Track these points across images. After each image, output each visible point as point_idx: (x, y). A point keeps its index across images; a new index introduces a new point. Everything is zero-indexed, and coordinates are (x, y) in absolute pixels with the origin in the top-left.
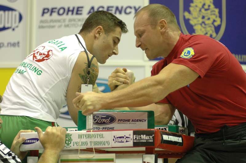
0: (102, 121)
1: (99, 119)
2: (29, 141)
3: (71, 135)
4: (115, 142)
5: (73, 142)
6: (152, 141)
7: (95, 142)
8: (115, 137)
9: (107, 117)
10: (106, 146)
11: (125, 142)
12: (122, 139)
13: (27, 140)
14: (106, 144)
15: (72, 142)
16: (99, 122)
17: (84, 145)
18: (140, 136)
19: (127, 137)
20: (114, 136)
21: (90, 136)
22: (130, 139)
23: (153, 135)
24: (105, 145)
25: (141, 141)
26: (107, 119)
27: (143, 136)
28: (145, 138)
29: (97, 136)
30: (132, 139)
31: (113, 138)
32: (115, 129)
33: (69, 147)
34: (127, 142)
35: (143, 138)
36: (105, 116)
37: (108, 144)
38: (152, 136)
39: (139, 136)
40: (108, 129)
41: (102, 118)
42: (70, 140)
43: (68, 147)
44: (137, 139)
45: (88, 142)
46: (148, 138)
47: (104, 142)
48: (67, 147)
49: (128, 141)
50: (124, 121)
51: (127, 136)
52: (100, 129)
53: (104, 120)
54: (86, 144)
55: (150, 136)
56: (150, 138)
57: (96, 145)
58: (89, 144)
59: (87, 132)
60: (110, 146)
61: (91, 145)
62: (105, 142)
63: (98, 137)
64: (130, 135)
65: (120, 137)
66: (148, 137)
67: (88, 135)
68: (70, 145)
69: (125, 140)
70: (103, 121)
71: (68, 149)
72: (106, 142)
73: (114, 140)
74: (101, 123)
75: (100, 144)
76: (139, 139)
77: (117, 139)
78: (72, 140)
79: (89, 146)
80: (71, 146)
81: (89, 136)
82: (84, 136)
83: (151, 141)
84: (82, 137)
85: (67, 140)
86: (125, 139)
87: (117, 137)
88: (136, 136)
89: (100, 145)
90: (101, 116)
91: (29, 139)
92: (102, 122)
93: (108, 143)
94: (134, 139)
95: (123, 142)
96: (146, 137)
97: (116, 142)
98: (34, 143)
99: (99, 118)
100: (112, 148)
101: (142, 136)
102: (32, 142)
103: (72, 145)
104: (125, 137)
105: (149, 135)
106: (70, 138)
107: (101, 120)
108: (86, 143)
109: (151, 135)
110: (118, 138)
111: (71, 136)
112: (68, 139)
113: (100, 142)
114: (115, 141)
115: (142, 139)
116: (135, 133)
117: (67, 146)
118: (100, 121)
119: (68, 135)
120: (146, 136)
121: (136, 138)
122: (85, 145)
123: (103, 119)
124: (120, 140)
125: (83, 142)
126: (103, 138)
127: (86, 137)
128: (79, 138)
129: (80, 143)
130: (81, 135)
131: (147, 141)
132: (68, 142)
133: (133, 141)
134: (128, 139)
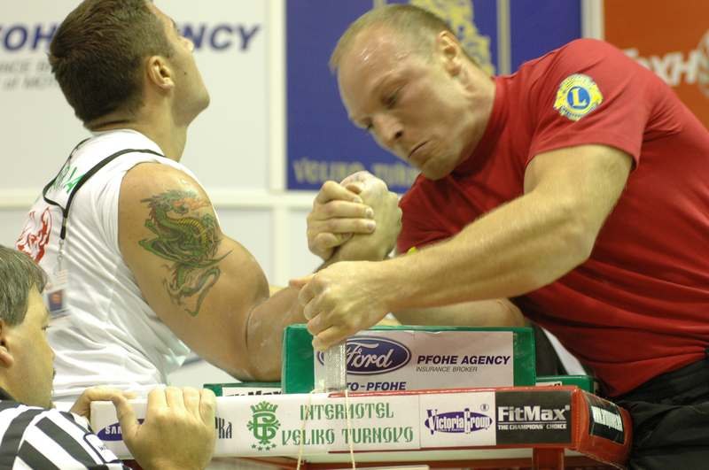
0: (366, 361)
1: (355, 355)
3: (276, 407)
4: (432, 432)
5: (284, 432)
6: (565, 427)
7: (360, 430)
8: (433, 414)
9: (383, 347)
10: (402, 443)
11: (467, 430)
12: (455, 420)
14: (402, 439)
15: (279, 433)
16: (355, 363)
17: (323, 442)
18: (522, 408)
19: (474, 415)
20: (429, 412)
21: (344, 412)
22: (487, 419)
23: (567, 407)
24: (395, 440)
25: (525, 427)
26: (383, 356)
27: (532, 409)
28: (537, 418)
29: (366, 412)
30: (491, 421)
31: (426, 416)
32: (407, 387)
33: (268, 448)
34: (474, 429)
35: (531, 419)
36: (377, 345)
37: (406, 436)
38: (563, 410)
39: (518, 410)
40: (385, 386)
41: (366, 351)
42: (273, 425)
43: (264, 450)
44: (511, 419)
45: (334, 432)
46: (550, 418)
47: (392, 430)
48: (260, 449)
49: (480, 428)
50: (437, 360)
51: (475, 411)
52: (360, 389)
53: (371, 358)
54: (327, 437)
55: (557, 411)
56: (554, 415)
57: (364, 441)
58: (340, 438)
59: (330, 396)
60: (415, 444)
61: (347, 442)
62: (395, 429)
63: (370, 416)
64: (485, 407)
65: (451, 415)
66: (550, 413)
67: (337, 406)
68: (273, 441)
69: (469, 425)
70: (370, 360)
71: (264, 454)
72: (401, 429)
73: (427, 423)
74: (362, 369)
75: (379, 437)
76: (518, 418)
77: (439, 421)
78: (278, 425)
79: (339, 444)
80: (274, 446)
81: (338, 412)
82: (323, 413)
83: (559, 427)
84: (316, 413)
85: (260, 425)
86: (469, 420)
87: (439, 413)
88: (505, 411)
89: (380, 441)
90: (363, 345)
92: (366, 366)
93: (408, 433)
94: (501, 418)
95: (462, 431)
96: (541, 413)
97: (435, 432)
99: (354, 352)
100: (422, 449)
101: (527, 409)
103: (277, 440)
104: (467, 415)
105: (552, 408)
106: (269, 418)
107: (363, 360)
108: (330, 435)
109: (561, 408)
110: (441, 416)
111: (274, 411)
112: (265, 420)
113: (380, 429)
114: (432, 427)
115: (528, 421)
116: (502, 399)
117: (262, 445)
118: (359, 361)
120: (541, 409)
121: (506, 418)
122: (326, 441)
123: (369, 356)
124: (449, 423)
125: (317, 431)
126: (388, 416)
127: (330, 413)
128: (302, 418)
129: (309, 436)
130: (312, 407)
131: (545, 427)
132: (265, 432)
133: (497, 428)
134: (478, 422)
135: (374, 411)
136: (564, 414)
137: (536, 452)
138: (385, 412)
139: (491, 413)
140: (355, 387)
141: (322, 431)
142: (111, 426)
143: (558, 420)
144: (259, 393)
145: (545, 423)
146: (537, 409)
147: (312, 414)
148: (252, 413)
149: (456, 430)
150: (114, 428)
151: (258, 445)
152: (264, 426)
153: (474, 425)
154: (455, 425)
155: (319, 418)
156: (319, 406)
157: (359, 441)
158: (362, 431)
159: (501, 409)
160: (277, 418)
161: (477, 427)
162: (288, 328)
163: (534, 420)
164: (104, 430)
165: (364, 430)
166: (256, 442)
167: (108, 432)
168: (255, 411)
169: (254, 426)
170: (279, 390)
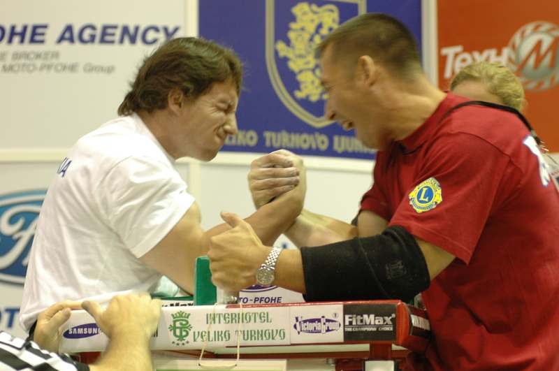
2: (82, 329)
4: (299, 333)
5: (194, 333)
6: (391, 329)
7: (248, 331)
8: (300, 319)
10: (278, 341)
11: (323, 331)
12: (315, 324)
13: (77, 328)
14: (277, 338)
15: (191, 333)
17: (222, 340)
18: (362, 316)
19: (328, 321)
20: (297, 319)
21: (237, 319)
22: (337, 324)
23: (394, 315)
24: (273, 338)
25: (364, 329)
27: (369, 316)
28: (372, 323)
29: (253, 319)
30: (340, 325)
31: (294, 322)
32: (283, 301)
33: (183, 344)
34: (328, 330)
35: (368, 323)
38: (390, 318)
39: (359, 317)
40: (267, 300)
42: (187, 328)
44: (354, 323)
45: (230, 333)
46: (382, 323)
47: (271, 332)
48: (178, 344)
49: (332, 330)
51: (329, 318)
52: (249, 302)
54: (225, 336)
55: (386, 318)
56: (384, 321)
57: (251, 339)
59: (227, 307)
60: (286, 341)
62: (273, 331)
63: (255, 321)
64: (336, 315)
65: (312, 321)
66: (381, 319)
67: (232, 314)
68: (187, 339)
69: (324, 328)
71: (181, 347)
72: (277, 331)
73: (295, 326)
75: (262, 336)
77: (304, 325)
78: (190, 327)
79: (231, 343)
80: (188, 342)
81: (233, 319)
82: (222, 319)
83: (387, 329)
84: (217, 319)
85: (178, 328)
86: (324, 324)
87: (304, 319)
88: (350, 318)
89: (262, 339)
91: (83, 327)
92: (254, 285)
93: (282, 333)
94: (347, 323)
95: (320, 332)
96: (375, 319)
97: (301, 333)
98: (95, 334)
100: (293, 345)
101: (365, 316)
102: (90, 332)
103: (190, 338)
104: (323, 320)
105: (382, 315)
106: (184, 323)
108: (227, 335)
109: (389, 316)
110: (305, 321)
111: (187, 317)
112: (181, 324)
113: (262, 331)
114: (299, 329)
115: (366, 325)
117: (179, 342)
119: (181, 316)
120: (375, 316)
121: (351, 323)
122: (224, 339)
124: (311, 326)
125: (218, 332)
126: (268, 321)
127: (227, 320)
128: (207, 323)
129: (212, 335)
130: (214, 314)
131: (377, 329)
132: (181, 333)
133: (344, 329)
134: (331, 325)
135: (258, 318)
136: (391, 320)
137: (371, 347)
138: (265, 318)
139: (340, 319)
140: (245, 300)
141: (222, 332)
142: (73, 328)
143: (387, 324)
144: (177, 305)
145: (378, 326)
146: (372, 316)
147: (214, 320)
148: (172, 319)
149: (315, 331)
150: (75, 330)
151: (176, 342)
152: (181, 328)
153: (328, 327)
154: (315, 328)
155: (220, 322)
156: (219, 314)
157: (248, 338)
158: (249, 333)
159: (347, 317)
160: (190, 323)
161: (330, 329)
162: (199, 259)
163: (370, 324)
164: (68, 331)
165: (251, 331)
166: (175, 339)
167: (71, 333)
168: (174, 318)
169: (173, 328)
170: (191, 302)
